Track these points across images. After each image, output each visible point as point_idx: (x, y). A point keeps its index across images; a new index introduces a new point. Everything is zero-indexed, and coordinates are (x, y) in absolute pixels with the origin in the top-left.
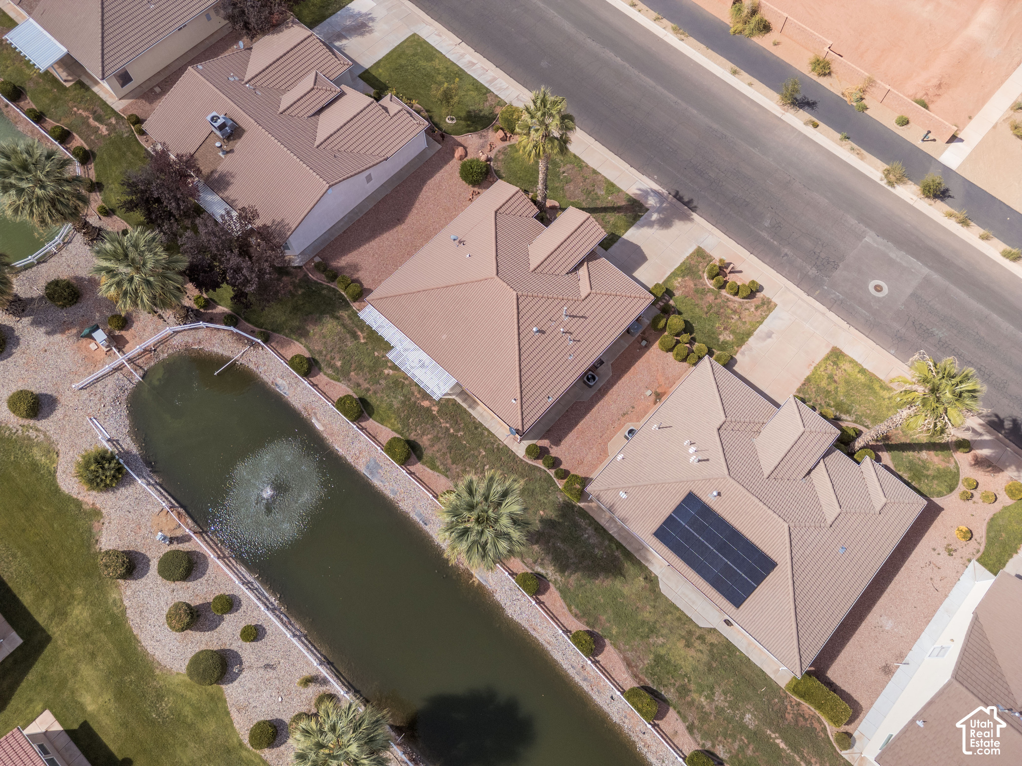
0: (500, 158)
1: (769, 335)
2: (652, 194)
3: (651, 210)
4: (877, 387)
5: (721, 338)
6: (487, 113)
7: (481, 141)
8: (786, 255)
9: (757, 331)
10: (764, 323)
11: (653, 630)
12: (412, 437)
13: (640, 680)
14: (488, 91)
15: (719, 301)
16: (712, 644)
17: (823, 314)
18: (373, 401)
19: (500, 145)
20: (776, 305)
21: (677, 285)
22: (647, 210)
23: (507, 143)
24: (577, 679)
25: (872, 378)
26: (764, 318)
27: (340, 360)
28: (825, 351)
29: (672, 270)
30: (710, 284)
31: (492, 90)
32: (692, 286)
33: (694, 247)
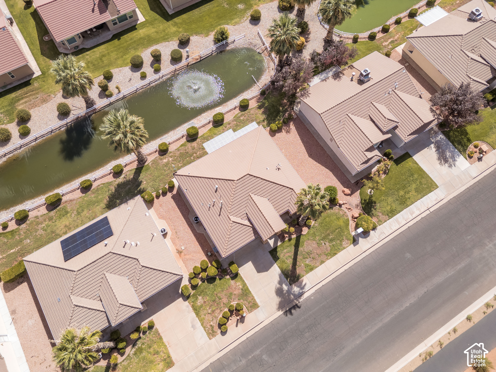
0: (341, 212)
3: (290, 287)
8: (241, 361)
14: (390, 217)
18: (220, 128)
19: (349, 214)
20: (210, 339)
21: (238, 284)
22: (291, 284)
23: (350, 219)
26: (204, 328)
28: (174, 357)
31: (390, 220)
33: (259, 304)
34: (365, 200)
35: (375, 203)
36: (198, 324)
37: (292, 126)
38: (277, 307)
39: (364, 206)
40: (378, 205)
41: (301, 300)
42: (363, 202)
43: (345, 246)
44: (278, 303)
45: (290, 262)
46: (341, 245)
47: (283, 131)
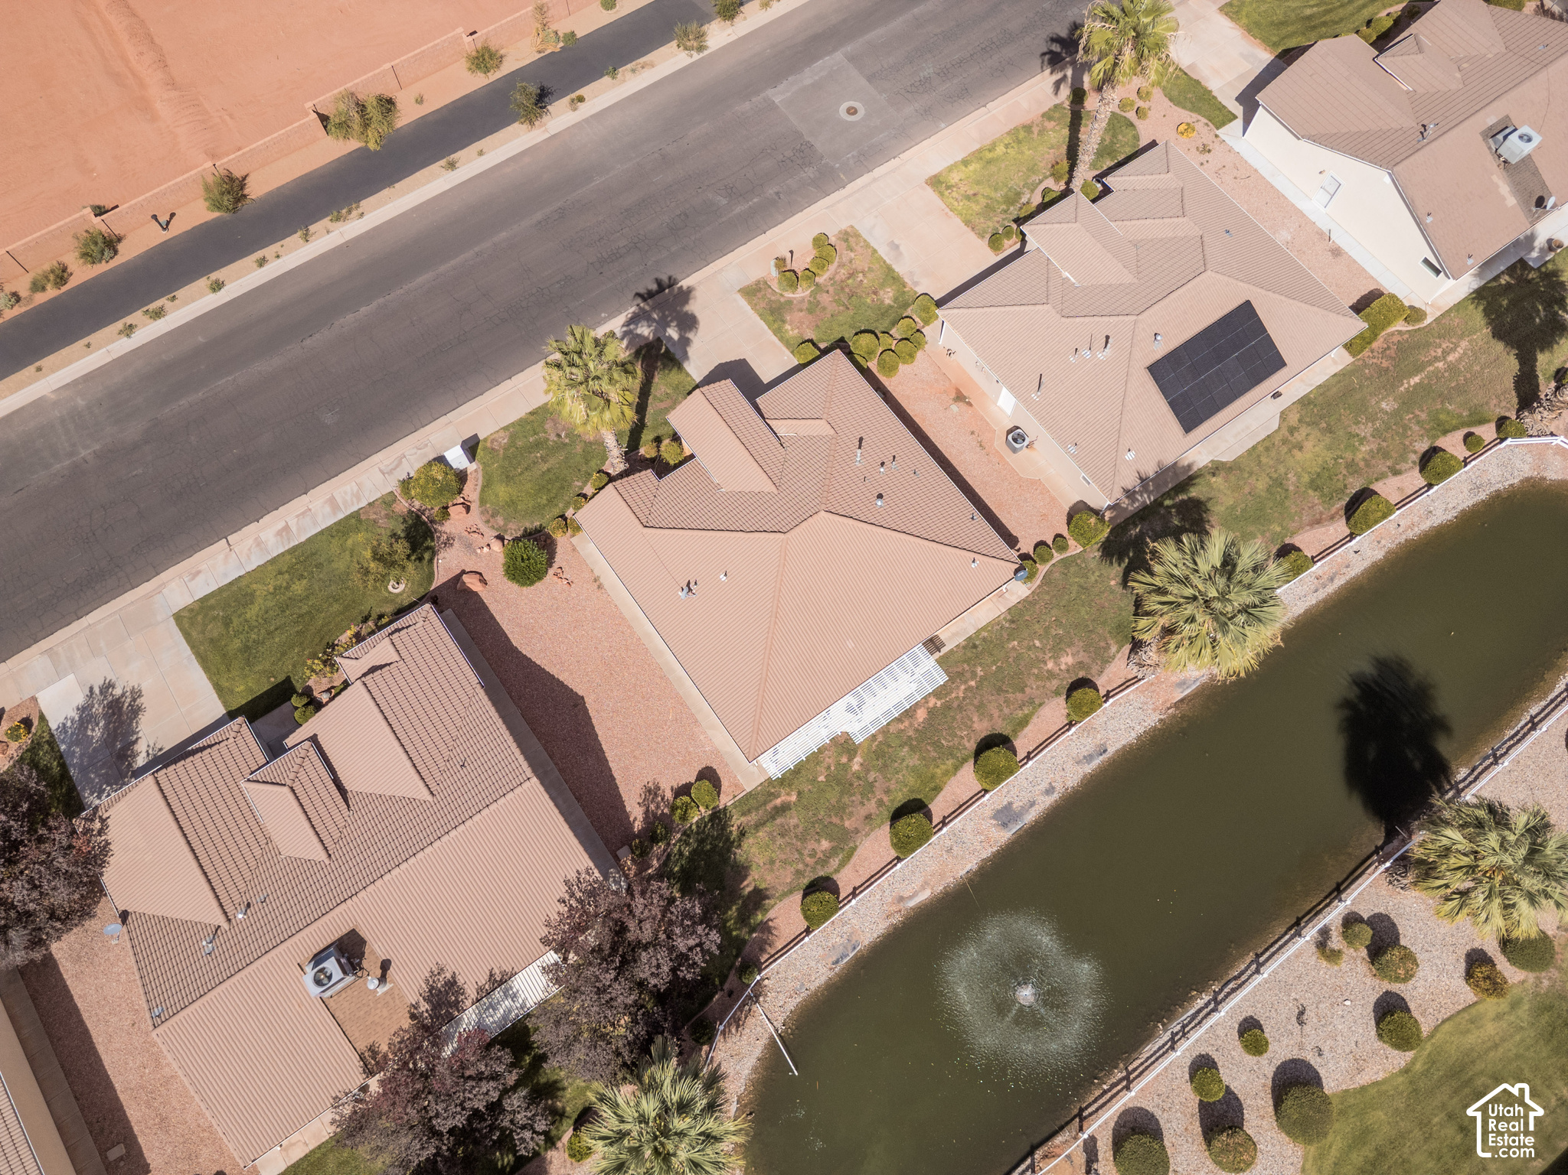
0: (501, 523)
1: (895, 247)
2: (632, 327)
4: (989, 155)
5: (887, 302)
6: (403, 527)
7: (456, 544)
8: (777, 193)
9: (885, 258)
10: (876, 247)
11: (1278, 483)
12: (971, 745)
13: (1337, 513)
14: (356, 515)
15: (831, 289)
16: (1300, 421)
17: (875, 180)
18: (900, 798)
19: (475, 518)
20: (852, 227)
21: (796, 331)
22: (659, 340)
23: (474, 507)
24: (1331, 589)
25: (977, 155)
26: (867, 245)
27: (818, 841)
28: (930, 193)
29: (770, 332)
30: (802, 293)
31: (355, 508)
32: (801, 314)
33: (738, 297)
34: (421, 559)
36: (883, 252)
37: (636, 815)
38: (693, 293)
39: (429, 543)
41: (632, 309)
42: (427, 556)
44: (691, 302)
47: (669, 795)
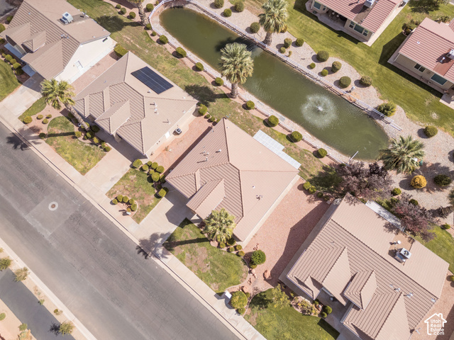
0: (244, 274)
1: (113, 179)
2: (160, 256)
3: (161, 245)
6: (255, 308)
7: (256, 286)
8: (95, 222)
9: (118, 181)
10: (113, 185)
12: (268, 128)
14: (256, 327)
15: (133, 194)
17: (84, 192)
18: (287, 141)
19: (245, 283)
20: (106, 194)
21: (152, 201)
23: (241, 285)
25: (71, 162)
27: (306, 157)
28: (88, 173)
29: (153, 209)
30: (136, 203)
31: (253, 329)
32: (145, 201)
34: (265, 296)
35: (266, 307)
36: (115, 182)
37: (317, 203)
39: (258, 296)
40: (265, 311)
41: (152, 258)
42: (263, 294)
43: (212, 286)
45: (182, 238)
46: (212, 282)
47: (309, 196)
